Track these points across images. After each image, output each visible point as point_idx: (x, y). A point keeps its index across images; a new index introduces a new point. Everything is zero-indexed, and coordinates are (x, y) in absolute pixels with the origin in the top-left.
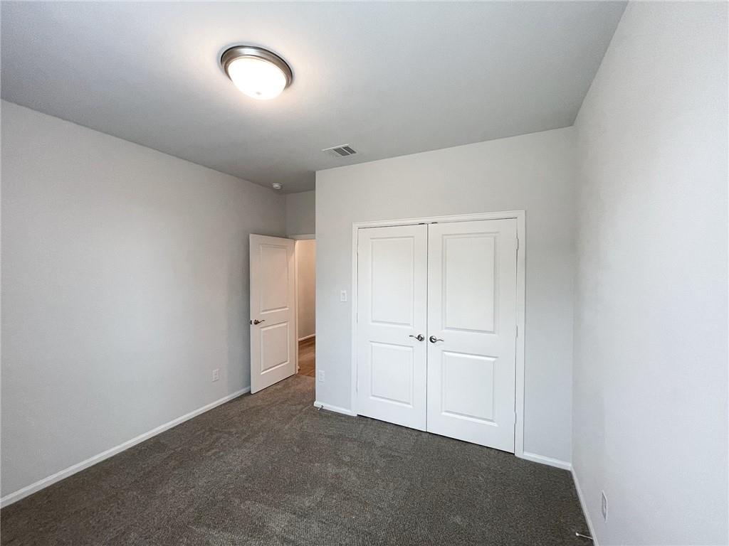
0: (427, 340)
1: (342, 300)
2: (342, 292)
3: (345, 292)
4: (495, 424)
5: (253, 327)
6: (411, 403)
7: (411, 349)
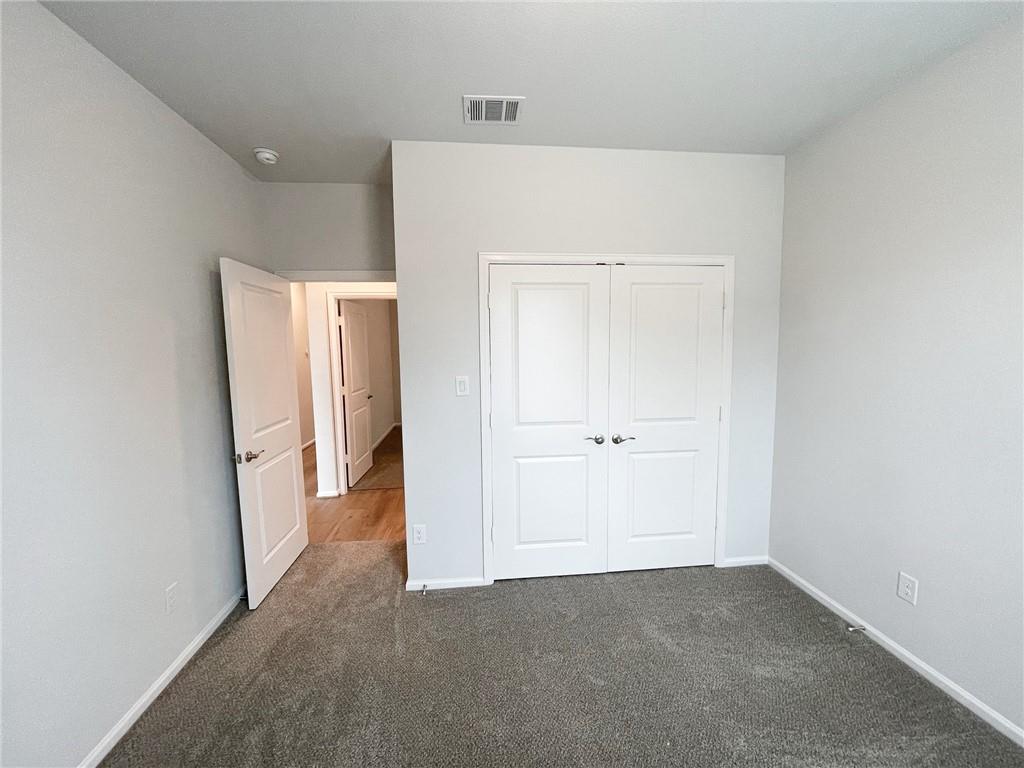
0: (608, 442)
1: (459, 393)
2: (459, 378)
3: (466, 378)
4: (693, 536)
5: (242, 468)
6: (584, 538)
7: (583, 457)
